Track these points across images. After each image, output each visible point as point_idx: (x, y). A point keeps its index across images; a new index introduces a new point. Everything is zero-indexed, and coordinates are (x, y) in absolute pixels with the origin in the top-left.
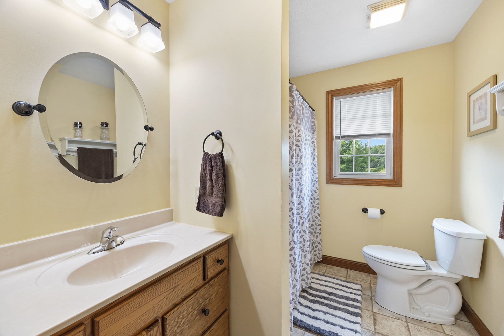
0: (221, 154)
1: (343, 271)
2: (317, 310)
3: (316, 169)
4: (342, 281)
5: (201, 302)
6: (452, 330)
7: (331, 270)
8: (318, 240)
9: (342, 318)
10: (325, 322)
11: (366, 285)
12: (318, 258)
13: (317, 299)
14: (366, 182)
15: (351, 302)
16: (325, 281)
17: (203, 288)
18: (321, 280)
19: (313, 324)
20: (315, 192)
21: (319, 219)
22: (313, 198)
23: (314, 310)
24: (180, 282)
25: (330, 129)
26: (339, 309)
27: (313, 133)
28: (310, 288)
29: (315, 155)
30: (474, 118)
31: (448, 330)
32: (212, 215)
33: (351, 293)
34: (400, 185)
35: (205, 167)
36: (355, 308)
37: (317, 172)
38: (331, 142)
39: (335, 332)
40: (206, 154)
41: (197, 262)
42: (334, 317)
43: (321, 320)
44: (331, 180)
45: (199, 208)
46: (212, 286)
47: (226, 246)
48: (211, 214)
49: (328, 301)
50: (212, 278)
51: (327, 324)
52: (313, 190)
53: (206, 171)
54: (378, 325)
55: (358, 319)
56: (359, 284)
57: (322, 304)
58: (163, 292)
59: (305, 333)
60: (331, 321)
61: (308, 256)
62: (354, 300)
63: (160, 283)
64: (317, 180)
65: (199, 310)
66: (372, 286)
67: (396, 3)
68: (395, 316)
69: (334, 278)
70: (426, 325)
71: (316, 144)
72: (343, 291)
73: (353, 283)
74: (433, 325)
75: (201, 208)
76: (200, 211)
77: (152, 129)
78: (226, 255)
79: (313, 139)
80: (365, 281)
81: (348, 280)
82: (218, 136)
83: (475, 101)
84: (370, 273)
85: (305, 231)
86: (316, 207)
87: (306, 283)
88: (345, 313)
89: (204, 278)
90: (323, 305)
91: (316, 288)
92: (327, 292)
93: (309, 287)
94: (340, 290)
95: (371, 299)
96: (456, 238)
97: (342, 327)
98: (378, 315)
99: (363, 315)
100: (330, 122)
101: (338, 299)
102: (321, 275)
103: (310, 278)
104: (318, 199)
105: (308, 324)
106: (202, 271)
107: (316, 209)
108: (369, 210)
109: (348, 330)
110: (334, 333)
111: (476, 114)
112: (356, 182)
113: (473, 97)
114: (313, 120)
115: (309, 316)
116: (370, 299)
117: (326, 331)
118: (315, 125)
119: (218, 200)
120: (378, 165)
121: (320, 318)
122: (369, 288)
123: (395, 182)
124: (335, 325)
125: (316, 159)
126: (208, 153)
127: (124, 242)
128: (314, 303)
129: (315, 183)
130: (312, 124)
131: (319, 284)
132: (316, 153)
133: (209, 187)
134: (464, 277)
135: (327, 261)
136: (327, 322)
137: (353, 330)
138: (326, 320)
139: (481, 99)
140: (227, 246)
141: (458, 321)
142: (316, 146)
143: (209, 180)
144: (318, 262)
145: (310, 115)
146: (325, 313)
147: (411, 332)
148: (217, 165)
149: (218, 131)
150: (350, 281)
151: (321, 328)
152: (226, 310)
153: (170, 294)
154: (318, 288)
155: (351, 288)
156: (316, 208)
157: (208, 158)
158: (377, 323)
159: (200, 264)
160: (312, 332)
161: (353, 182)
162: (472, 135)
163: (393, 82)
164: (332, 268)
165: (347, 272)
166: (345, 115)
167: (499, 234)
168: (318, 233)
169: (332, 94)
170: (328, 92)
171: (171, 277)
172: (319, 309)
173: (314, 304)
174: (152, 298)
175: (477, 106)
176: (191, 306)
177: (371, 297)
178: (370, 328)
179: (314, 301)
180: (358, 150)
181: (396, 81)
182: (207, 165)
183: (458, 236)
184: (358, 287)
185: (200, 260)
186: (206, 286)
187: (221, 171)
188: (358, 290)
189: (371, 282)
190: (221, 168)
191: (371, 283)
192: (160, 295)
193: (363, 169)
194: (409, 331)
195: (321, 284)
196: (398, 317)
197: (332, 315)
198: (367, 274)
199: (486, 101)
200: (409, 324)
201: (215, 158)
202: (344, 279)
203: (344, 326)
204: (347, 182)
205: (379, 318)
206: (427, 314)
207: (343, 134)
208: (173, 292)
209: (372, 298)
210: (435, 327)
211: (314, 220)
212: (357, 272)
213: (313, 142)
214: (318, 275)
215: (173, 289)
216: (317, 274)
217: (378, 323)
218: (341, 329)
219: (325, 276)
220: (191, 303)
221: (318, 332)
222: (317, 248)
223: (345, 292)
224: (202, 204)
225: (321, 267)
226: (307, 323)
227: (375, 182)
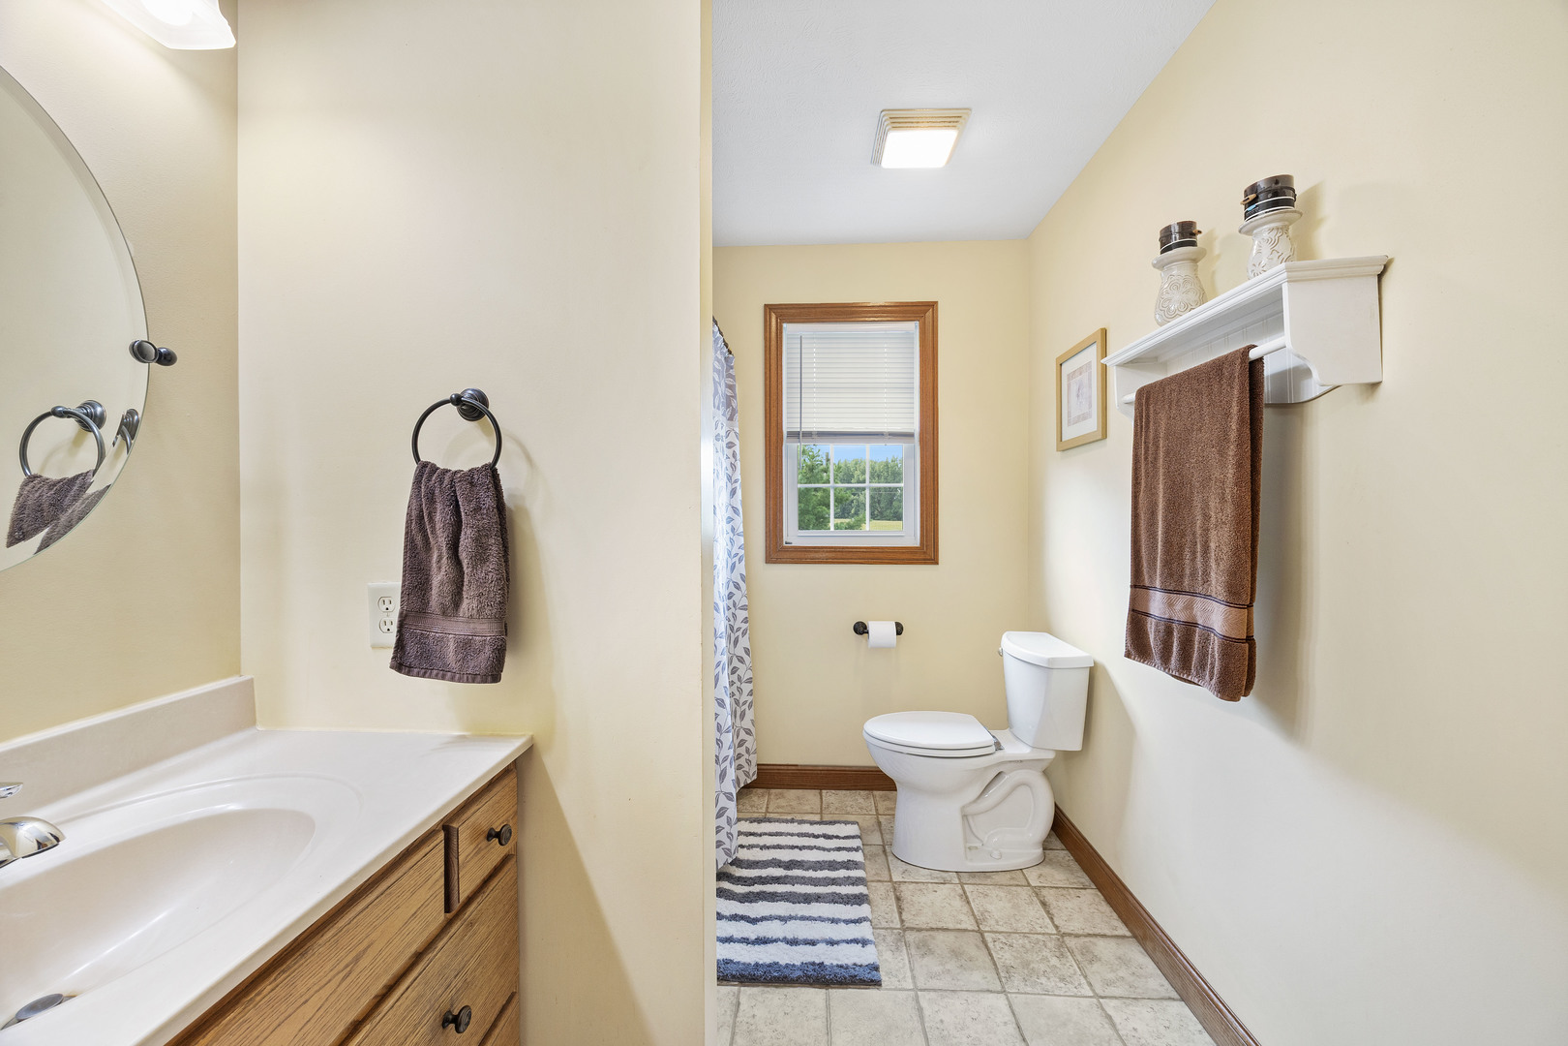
0: (491, 471)
1: (811, 797)
2: (763, 919)
3: (739, 521)
4: (812, 823)
5: (440, 992)
6: (1040, 876)
7: (782, 802)
8: (747, 723)
9: (829, 919)
10: (787, 943)
11: (868, 821)
12: (747, 774)
13: (757, 888)
14: (862, 555)
15: (842, 873)
16: (771, 834)
17: (445, 939)
18: (760, 835)
19: (757, 960)
20: (737, 586)
21: (747, 663)
22: (731, 606)
23: (754, 921)
24: (373, 935)
25: (774, 410)
26: (818, 898)
27: (731, 419)
28: (737, 863)
29: (736, 481)
30: (1069, 413)
31: (1033, 878)
32: (460, 680)
33: (839, 849)
34: (934, 561)
35: (429, 514)
36: (853, 884)
37: (741, 529)
38: (777, 448)
39: (817, 962)
40: (425, 471)
41: (427, 849)
42: (807, 922)
43: (776, 941)
44: (778, 552)
45: (401, 664)
46: (472, 924)
47: (510, 782)
48: (452, 679)
49: (788, 886)
50: (470, 900)
51: (794, 947)
52: (731, 583)
53: (433, 528)
54: (906, 909)
55: (864, 910)
56: (853, 823)
57: (773, 897)
58: (316, 988)
59: (739, 992)
60: (801, 936)
61: (731, 774)
62: (848, 865)
63: (302, 955)
64: (741, 552)
65: (435, 1020)
66: (882, 819)
67: (940, 125)
68: (937, 878)
69: (792, 821)
70: (997, 878)
71: (738, 452)
72: (818, 848)
73: (839, 822)
74: (1008, 875)
75: (411, 660)
76: (408, 674)
77: (166, 358)
78: (511, 812)
79: (732, 438)
80: (865, 812)
81: (826, 818)
82: (473, 408)
83: (1071, 376)
84: (872, 790)
85: (723, 701)
86: (739, 629)
87: (728, 852)
88: (832, 905)
89: (448, 908)
90: (777, 901)
91: (752, 858)
92: (780, 861)
93: (732, 864)
94: (810, 848)
95: (884, 851)
96: (1047, 669)
97: (832, 943)
98: (903, 887)
99: (871, 896)
100: (774, 390)
101: (811, 874)
102: (759, 821)
103: (735, 834)
104: (744, 608)
105: (744, 964)
106: (442, 881)
107: (740, 636)
108: (872, 626)
109: (845, 944)
110: (813, 964)
111: (1073, 406)
112: (839, 555)
113: (1067, 368)
114: (730, 381)
115: (745, 941)
116: (881, 852)
117: (794, 965)
118: (735, 395)
119: (485, 626)
120: (853, 511)
121: (774, 938)
122: (877, 828)
123: (924, 553)
124: (813, 943)
125: (739, 492)
126: (434, 469)
127: (57, 839)
128: (751, 902)
129: (737, 562)
130: (729, 393)
131: (757, 846)
132: (738, 475)
133: (442, 583)
134: (1058, 752)
135: (769, 778)
136: (794, 942)
137: (856, 941)
138: (790, 936)
139: (1081, 374)
140: (515, 780)
141: (1047, 852)
142: (738, 457)
143: (444, 560)
144: (747, 787)
145: (723, 367)
146: (784, 919)
147: (972, 904)
148: (477, 509)
149: (470, 392)
150: (831, 820)
151: (781, 963)
152: (512, 995)
153: (340, 990)
154: (757, 859)
155: (837, 837)
156: (740, 633)
157: (441, 482)
158: (905, 906)
159: (434, 858)
160: (760, 982)
161: (833, 555)
162: (1065, 447)
163: (919, 308)
164: (783, 797)
165: (821, 798)
166: (811, 376)
167: (1123, 650)
168: (745, 703)
169: (779, 314)
170: (769, 309)
171: (341, 923)
172: (766, 913)
173: (753, 904)
174: (277, 1022)
175: (1074, 388)
176: (408, 1013)
177: (884, 846)
178: (892, 922)
179: (751, 896)
180: (811, 469)
181: (923, 308)
182: (439, 506)
183: (1050, 666)
184: (853, 830)
185: (436, 843)
186: (453, 930)
187: (496, 528)
188: (853, 837)
189: (877, 810)
190: (496, 518)
191: (878, 814)
192: (306, 1001)
193: (821, 522)
194: (968, 902)
195: (761, 844)
196: (942, 877)
197: (803, 918)
198: (867, 792)
199: (1090, 379)
200: (966, 886)
201: (471, 483)
202: (817, 818)
203: (836, 938)
204: (817, 555)
205: (906, 891)
206: (996, 854)
207: (806, 427)
208: (349, 980)
209: (886, 849)
210: (1013, 878)
211: (735, 667)
212: (844, 792)
213: (730, 445)
214: (751, 822)
215: (348, 969)
216: (746, 820)
217: (908, 905)
218: (829, 947)
219: (770, 821)
220: (408, 1002)
221: (775, 977)
222: (744, 748)
223: (824, 849)
224: (412, 649)
225: (755, 799)
226: (743, 961)
227: (881, 555)
